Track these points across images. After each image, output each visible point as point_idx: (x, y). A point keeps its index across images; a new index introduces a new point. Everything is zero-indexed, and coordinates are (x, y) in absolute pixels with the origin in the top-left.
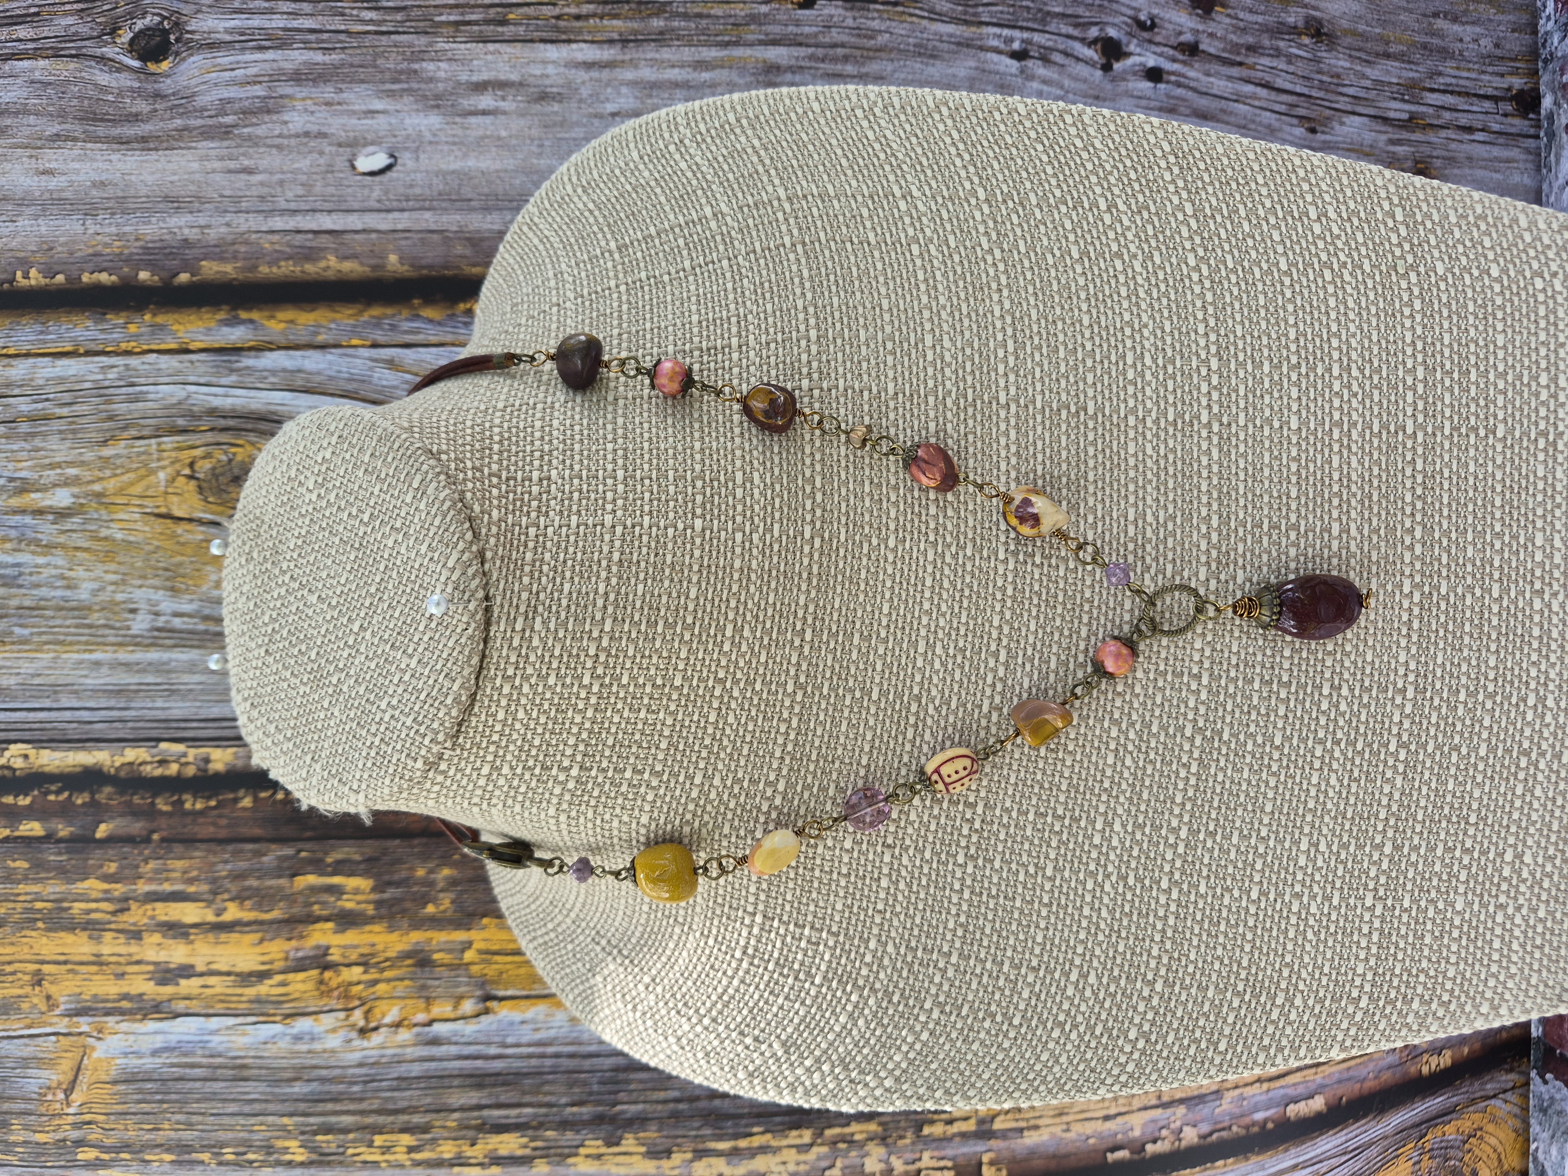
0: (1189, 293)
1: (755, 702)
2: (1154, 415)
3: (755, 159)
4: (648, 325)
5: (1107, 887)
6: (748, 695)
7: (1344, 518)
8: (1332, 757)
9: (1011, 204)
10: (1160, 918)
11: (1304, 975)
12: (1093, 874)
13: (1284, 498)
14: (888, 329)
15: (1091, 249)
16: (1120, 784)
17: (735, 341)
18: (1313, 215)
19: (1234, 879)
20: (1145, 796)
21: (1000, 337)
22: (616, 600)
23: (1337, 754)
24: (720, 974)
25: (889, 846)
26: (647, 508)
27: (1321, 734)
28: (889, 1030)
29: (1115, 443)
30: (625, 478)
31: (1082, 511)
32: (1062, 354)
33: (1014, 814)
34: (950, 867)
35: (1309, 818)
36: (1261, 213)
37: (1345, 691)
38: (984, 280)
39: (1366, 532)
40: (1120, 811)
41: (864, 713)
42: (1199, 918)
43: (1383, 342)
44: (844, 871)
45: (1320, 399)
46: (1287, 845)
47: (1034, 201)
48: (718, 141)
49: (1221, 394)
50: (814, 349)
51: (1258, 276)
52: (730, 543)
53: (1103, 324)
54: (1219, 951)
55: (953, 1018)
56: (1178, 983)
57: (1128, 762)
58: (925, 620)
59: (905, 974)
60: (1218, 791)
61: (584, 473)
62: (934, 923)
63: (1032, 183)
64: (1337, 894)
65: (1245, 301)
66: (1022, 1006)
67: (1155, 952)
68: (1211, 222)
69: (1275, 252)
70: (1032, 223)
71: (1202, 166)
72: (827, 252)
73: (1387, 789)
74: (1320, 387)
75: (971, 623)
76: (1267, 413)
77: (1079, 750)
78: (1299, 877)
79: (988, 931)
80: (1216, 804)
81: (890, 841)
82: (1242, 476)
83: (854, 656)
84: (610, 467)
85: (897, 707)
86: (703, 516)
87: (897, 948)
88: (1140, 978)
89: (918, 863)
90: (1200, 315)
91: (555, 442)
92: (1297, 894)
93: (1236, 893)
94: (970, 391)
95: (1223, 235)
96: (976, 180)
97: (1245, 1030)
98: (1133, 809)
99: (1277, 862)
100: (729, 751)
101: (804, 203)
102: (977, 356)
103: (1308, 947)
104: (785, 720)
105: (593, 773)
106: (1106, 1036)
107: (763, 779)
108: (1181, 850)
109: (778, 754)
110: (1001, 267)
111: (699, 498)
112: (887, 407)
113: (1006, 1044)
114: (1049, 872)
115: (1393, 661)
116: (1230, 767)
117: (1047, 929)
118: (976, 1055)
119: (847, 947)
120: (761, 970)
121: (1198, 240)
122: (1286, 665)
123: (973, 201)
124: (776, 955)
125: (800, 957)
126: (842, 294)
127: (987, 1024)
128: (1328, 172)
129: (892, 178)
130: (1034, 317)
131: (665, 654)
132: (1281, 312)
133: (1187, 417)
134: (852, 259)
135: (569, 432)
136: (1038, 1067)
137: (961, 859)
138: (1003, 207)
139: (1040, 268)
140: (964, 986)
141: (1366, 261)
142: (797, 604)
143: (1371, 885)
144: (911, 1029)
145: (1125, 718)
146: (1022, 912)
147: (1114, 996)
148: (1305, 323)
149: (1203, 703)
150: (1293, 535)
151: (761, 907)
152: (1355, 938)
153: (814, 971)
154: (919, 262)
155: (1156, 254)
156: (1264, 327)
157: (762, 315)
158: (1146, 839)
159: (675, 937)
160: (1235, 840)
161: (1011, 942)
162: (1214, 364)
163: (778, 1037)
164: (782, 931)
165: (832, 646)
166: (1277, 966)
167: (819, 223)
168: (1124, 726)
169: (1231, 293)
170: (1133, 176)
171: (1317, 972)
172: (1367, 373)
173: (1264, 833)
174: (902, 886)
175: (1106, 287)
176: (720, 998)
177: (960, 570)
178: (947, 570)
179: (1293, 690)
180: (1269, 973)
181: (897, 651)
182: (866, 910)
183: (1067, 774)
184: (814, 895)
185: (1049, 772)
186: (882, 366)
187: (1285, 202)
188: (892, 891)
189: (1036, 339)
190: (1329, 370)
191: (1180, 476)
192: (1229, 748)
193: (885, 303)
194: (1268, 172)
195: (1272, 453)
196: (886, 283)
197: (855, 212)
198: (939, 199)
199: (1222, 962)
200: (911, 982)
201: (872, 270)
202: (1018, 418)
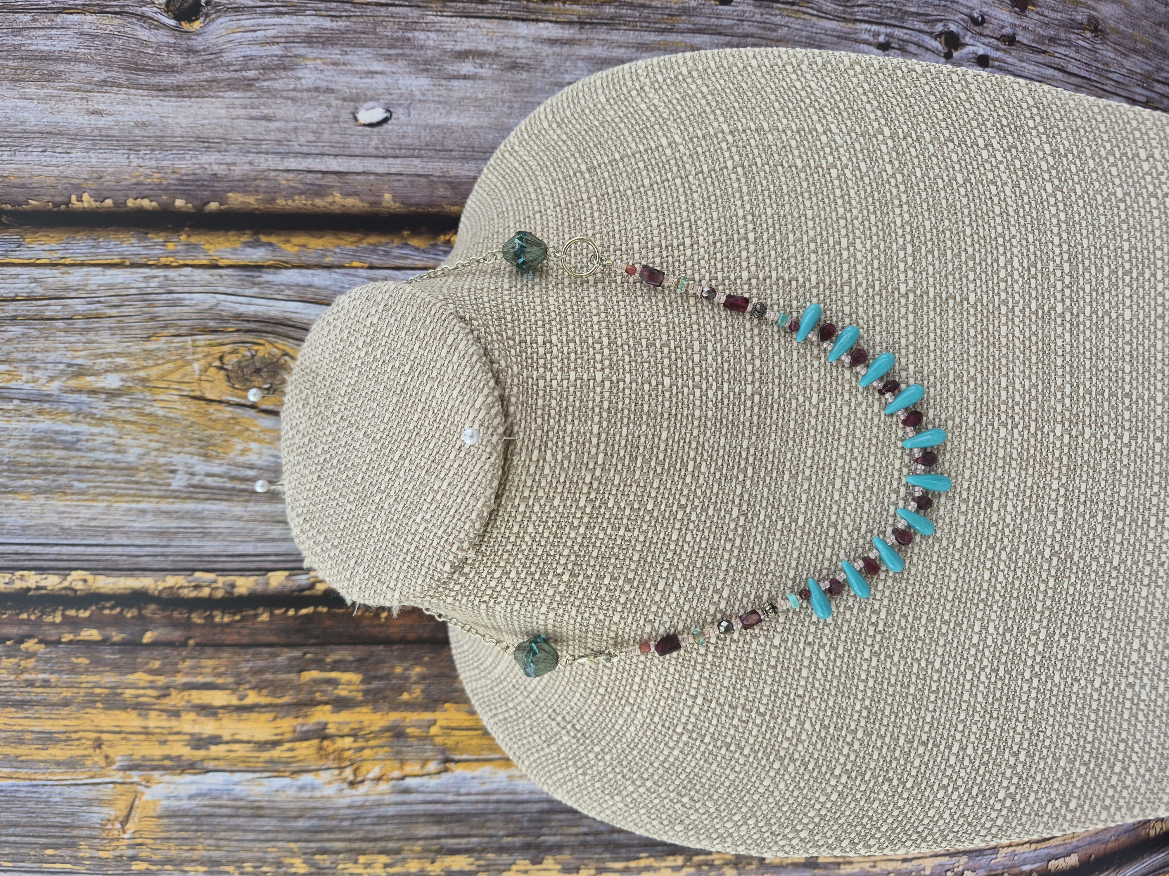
0: (1047, 213)
1: (708, 524)
2: (1021, 305)
3: (703, 102)
4: (616, 228)
5: (983, 678)
6: (703, 519)
9: (909, 140)
10: (1023, 703)
11: (1137, 748)
12: (972, 668)
13: (1120, 372)
14: (812, 233)
15: (972, 176)
16: (993, 596)
17: (688, 241)
18: (1143, 154)
19: (1081, 671)
20: (1013, 605)
21: (901, 241)
22: (607, 439)
24: (662, 746)
25: (810, 643)
26: (627, 368)
27: (1149, 557)
28: (805, 792)
29: (991, 326)
30: (609, 344)
31: (965, 379)
32: (949, 257)
33: (910, 619)
34: (858, 661)
35: (1140, 623)
36: (1103, 153)
38: (889, 198)
40: (993, 617)
41: (792, 536)
42: (1053, 702)
44: (773, 663)
45: (1147, 297)
46: (1123, 644)
47: (928, 139)
48: (672, 88)
49: (1072, 291)
50: (752, 248)
51: (1100, 202)
52: (691, 397)
53: (981, 234)
54: (1070, 729)
55: (857, 783)
56: (1037, 754)
57: (1001, 578)
58: (841, 462)
59: (819, 746)
60: (1070, 601)
61: (578, 339)
62: (844, 705)
63: (927, 125)
65: (1090, 220)
66: (913, 773)
67: (1019, 729)
68: (1065, 159)
69: (1113, 184)
70: (927, 155)
71: (1057, 116)
72: (762, 174)
74: (1147, 288)
75: (878, 466)
76: (1107, 306)
77: (962, 569)
78: (1132, 669)
79: (887, 712)
80: (1068, 612)
81: (810, 639)
82: (1088, 354)
83: (785, 491)
84: (597, 335)
85: (818, 532)
86: (670, 375)
87: (813, 726)
88: (1007, 750)
89: (832, 657)
90: (1055, 230)
91: (553, 314)
92: (1130, 684)
93: (1083, 682)
94: (877, 283)
95: (1074, 170)
96: (883, 121)
97: (1090, 793)
98: (1004, 616)
99: (1114, 658)
100: (686, 564)
101: (744, 135)
102: (882, 256)
103: (1139, 726)
104: (730, 540)
105: (580, 579)
106: (980, 796)
107: (712, 587)
108: (1040, 648)
109: (724, 567)
110: (902, 188)
111: (666, 361)
112: (811, 293)
113: (901, 803)
114: (937, 665)
116: (1079, 582)
117: (935, 710)
118: (876, 811)
119: (772, 725)
121: (1054, 172)
122: (1122, 502)
123: (880, 137)
125: (732, 732)
126: (774, 206)
127: (885, 787)
128: (1154, 123)
129: (815, 118)
130: (928, 228)
131: (642, 484)
132: (1118, 230)
133: (1046, 308)
134: (783, 179)
135: (562, 307)
136: (926, 821)
137: (867, 655)
138: (904, 143)
139: (932, 190)
140: (867, 757)
142: (741, 447)
144: (823, 791)
145: (998, 544)
146: (915, 697)
147: (986, 764)
148: (1136, 238)
149: (1058, 532)
150: (1127, 401)
151: (702, 691)
153: (743, 744)
154: (837, 183)
155: (1022, 182)
156: (1104, 240)
157: (709, 221)
158: (1013, 640)
159: (625, 715)
160: (1082, 640)
161: (906, 721)
162: (1066, 267)
163: (710, 797)
164: (718, 711)
165: (767, 481)
166: (1115, 741)
167: (756, 151)
168: (997, 549)
169: (1079, 214)
170: (1004, 122)
171: (1147, 746)
173: (1104, 635)
174: (819, 675)
175: (984, 206)
176: (662, 764)
177: (869, 423)
178: (858, 423)
179: (1127, 522)
180: (1108, 746)
181: (819, 485)
182: (789, 695)
183: (952, 587)
184: (747, 682)
185: (938, 586)
186: (807, 262)
187: (1121, 145)
188: (811, 680)
189: (929, 244)
190: (1154, 275)
191: (1040, 353)
192: (1078, 567)
193: (809, 214)
194: (1108, 122)
195: (1110, 337)
196: (810, 198)
197: (785, 143)
198: (853, 135)
199: (1071, 737)
200: (824, 753)
201: (799, 188)
202: (915, 304)
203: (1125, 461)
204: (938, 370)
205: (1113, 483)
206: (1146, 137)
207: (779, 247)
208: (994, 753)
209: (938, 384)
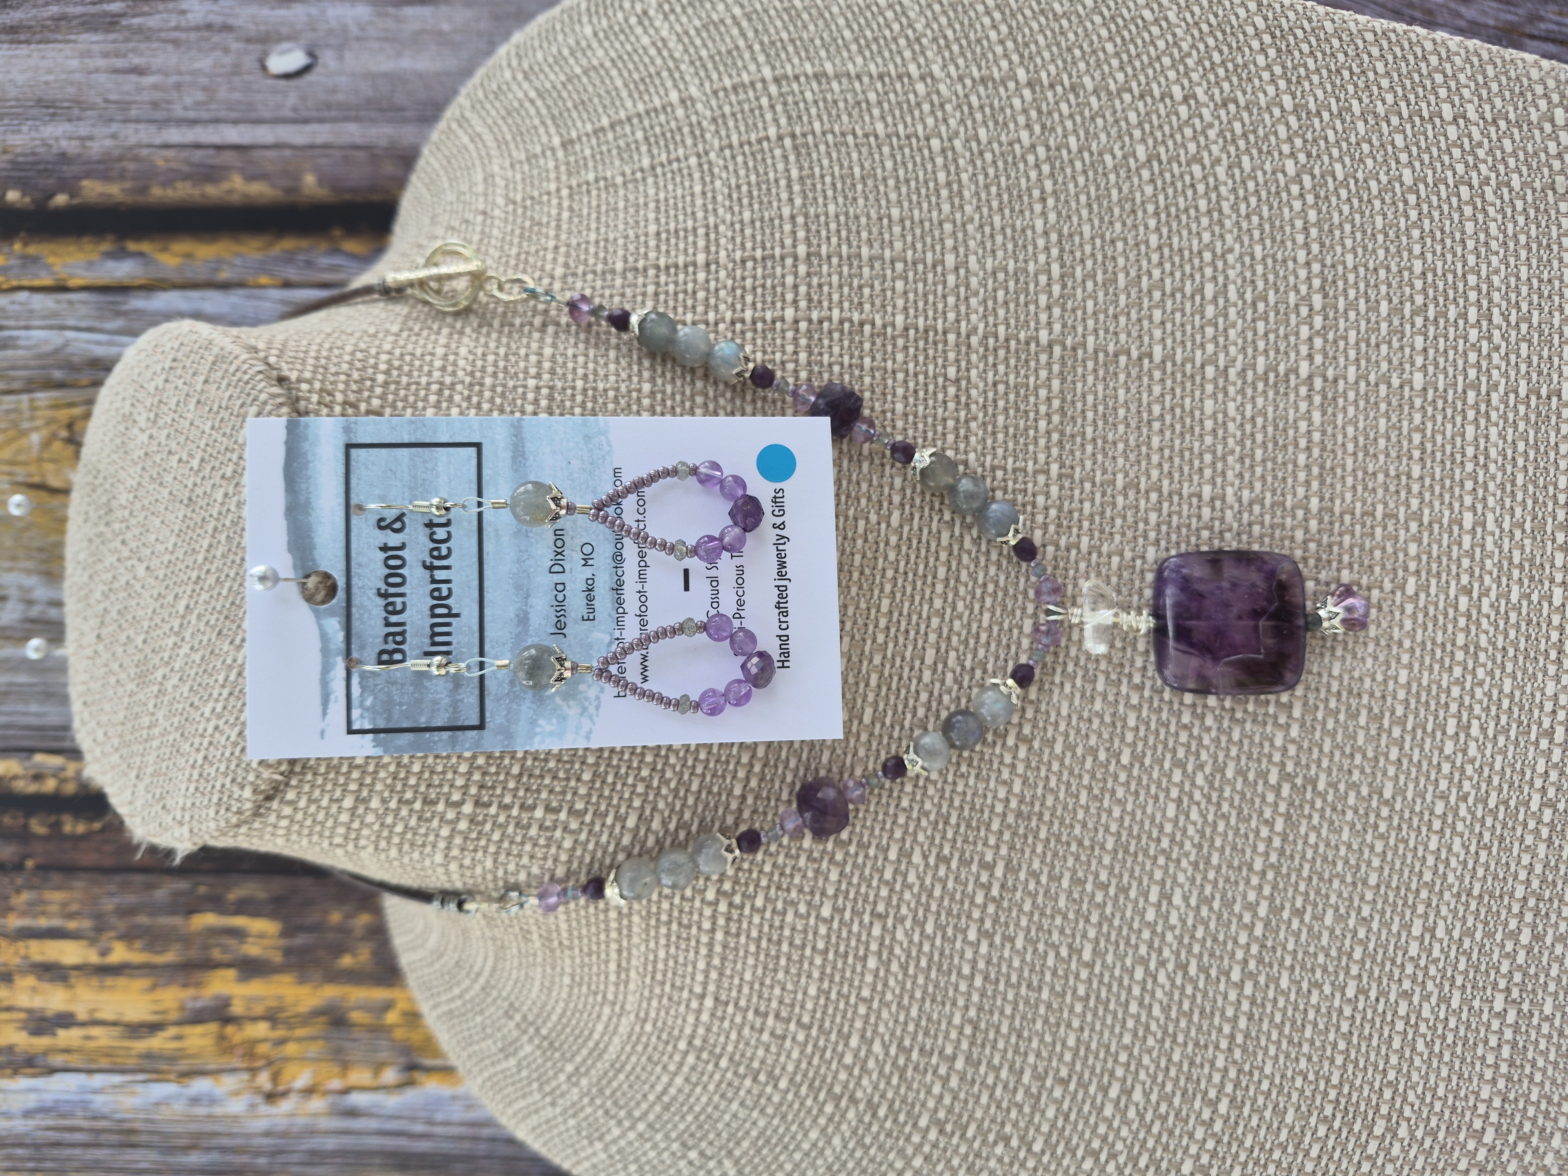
0: (1286, 210)
2: (1239, 364)
3: (735, 31)
4: (593, 237)
5: (1162, 978)
7: (1479, 507)
8: (1456, 814)
9: (1059, 89)
10: (1228, 1020)
11: (1411, 1097)
12: (1144, 962)
13: (1404, 478)
14: (898, 245)
15: (1162, 150)
16: (1182, 846)
17: (701, 258)
18: (1448, 116)
19: (1325, 970)
20: (1215, 860)
21: (1042, 258)
23: (1463, 812)
24: (659, 1069)
25: (880, 916)
27: (1443, 785)
28: (872, 1151)
29: (1188, 401)
32: (1121, 284)
33: (1044, 879)
34: (958, 945)
35: (1424, 894)
36: (1381, 109)
37: (1475, 731)
38: (1024, 186)
39: (1506, 526)
40: (1181, 878)
42: (1278, 1019)
43: (1535, 281)
44: (821, 945)
45: (1451, 353)
46: (1395, 928)
47: (1090, 88)
49: (1326, 341)
50: (802, 269)
51: (1375, 191)
53: (1176, 246)
54: (1303, 1064)
55: (955, 1140)
56: (1248, 1103)
57: (1194, 815)
58: (935, 622)
59: (895, 1081)
60: (1309, 856)
62: (935, 1016)
63: (1088, 64)
64: (1457, 994)
65: (1358, 222)
66: (1045, 1128)
67: (1220, 1063)
68: (1316, 121)
69: (1398, 162)
70: (1087, 114)
71: (1305, 48)
72: (822, 148)
73: (1526, 859)
74: (1451, 336)
75: (996, 629)
76: (1384, 366)
77: (1131, 799)
78: (1409, 969)
79: (1004, 1029)
80: (1305, 873)
81: (881, 908)
82: (1350, 447)
87: (886, 1047)
88: (1199, 1097)
90: (1300, 238)
91: (460, 373)
92: (1405, 992)
93: (1327, 989)
94: (1001, 329)
95: (1332, 138)
96: (1015, 58)
98: (1199, 878)
99: (1381, 951)
100: (673, 785)
101: (795, 86)
102: (1011, 284)
103: (1417, 1062)
105: (493, 810)
108: (1258, 931)
109: (737, 791)
110: (1046, 168)
112: (894, 345)
114: (1087, 956)
115: (1538, 695)
116: (1325, 825)
117: (1082, 1029)
119: (821, 1043)
120: (710, 1067)
121: (1298, 142)
122: (1401, 694)
123: (1012, 85)
124: (730, 1048)
125: (761, 1052)
126: (840, 200)
127: (999, 1150)
128: (1468, 60)
129: (907, 54)
130: (1087, 235)
132: (1404, 239)
133: (1281, 370)
134: (855, 156)
137: (972, 935)
138: (1050, 94)
139: (1096, 172)
140: (971, 1100)
141: (1515, 176)
143: (1502, 984)
144: (901, 1152)
145: (1192, 759)
146: (1049, 1006)
147: (1164, 1118)
148: (1434, 253)
149: (1293, 741)
150: (1414, 526)
151: (712, 988)
152: (1480, 1052)
153: (777, 1071)
154: (940, 161)
155: (1245, 159)
156: (1381, 257)
157: (738, 226)
158: (1214, 917)
159: (605, 1018)
160: (1328, 920)
162: (1317, 300)
163: (730, 1153)
164: (738, 1019)
166: (1377, 1085)
167: (813, 111)
168: (1190, 768)
169: (1341, 213)
170: (1217, 58)
171: (1429, 1095)
172: (1513, 319)
173: (1366, 911)
175: (1181, 200)
176: (659, 1098)
177: (982, 560)
178: (965, 559)
179: (1409, 727)
180: (1366, 1093)
181: (898, 660)
182: (848, 997)
183: (1114, 828)
184: (781, 975)
185: (1090, 825)
186: (889, 294)
187: (1412, 97)
188: (882, 973)
189: (1089, 263)
190: (1464, 316)
191: (1270, 446)
192: (1325, 801)
193: (895, 212)
194: (1390, 58)
195: (1389, 419)
196: (897, 188)
197: (860, 97)
198: (968, 82)
199: (1305, 1078)
200: (902, 1091)
201: (879, 171)
202: (1063, 364)
203: (1408, 625)
204: (1098, 473)
205: (1387, 663)
206: (1453, 84)
207: (845, 269)
208: (1177, 1101)
209: (1098, 496)
